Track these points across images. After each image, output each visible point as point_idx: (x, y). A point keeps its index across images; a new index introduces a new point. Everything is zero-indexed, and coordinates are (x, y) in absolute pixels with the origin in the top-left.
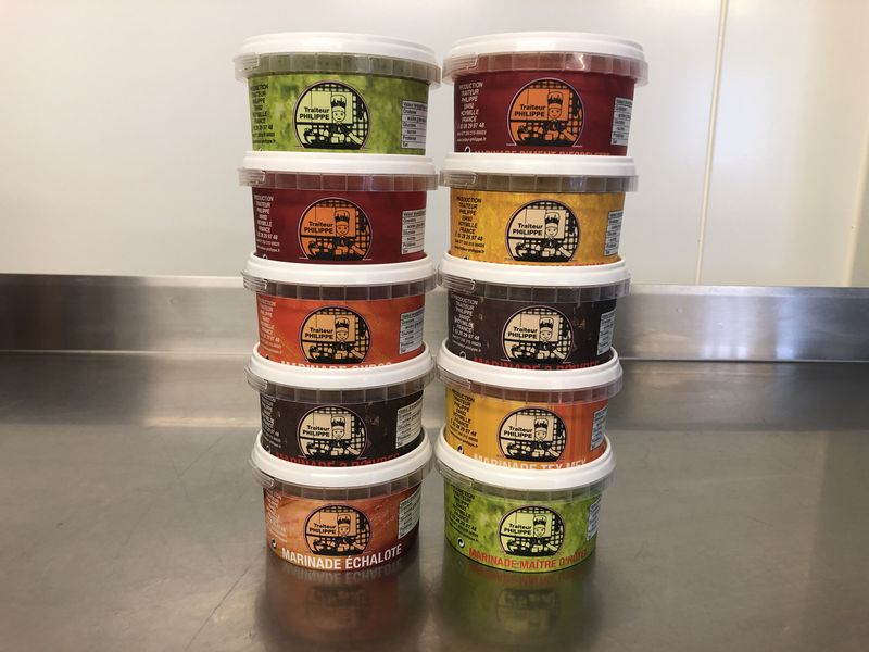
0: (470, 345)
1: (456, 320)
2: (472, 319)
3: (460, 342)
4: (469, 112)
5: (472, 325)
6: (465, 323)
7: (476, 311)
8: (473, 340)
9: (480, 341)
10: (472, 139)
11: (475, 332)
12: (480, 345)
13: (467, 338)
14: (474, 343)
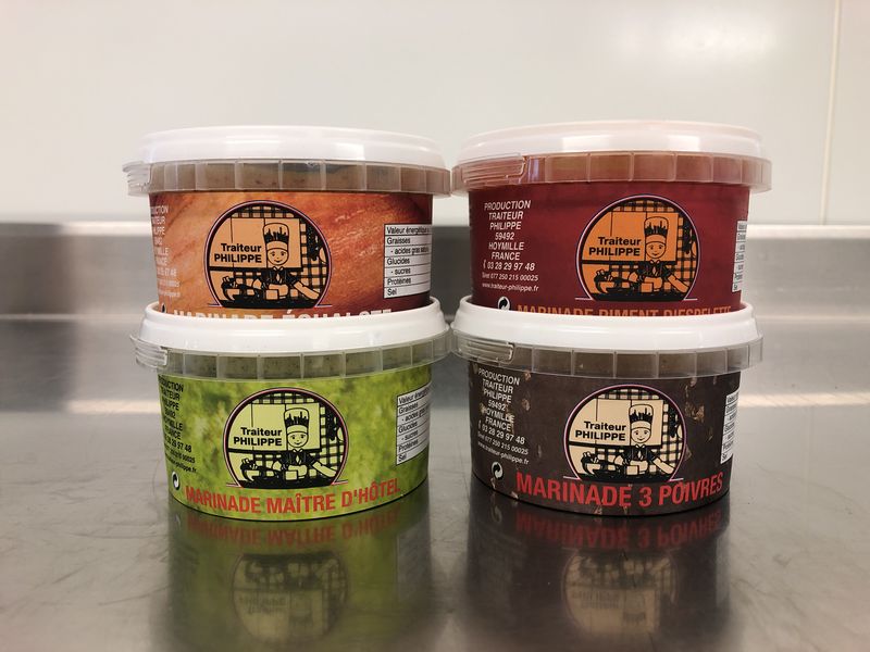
0: (509, 452)
1: (484, 410)
2: (511, 409)
3: (490, 445)
4: (505, 246)
5: (511, 418)
6: (498, 415)
7: (518, 393)
8: (513, 443)
9: (525, 446)
10: (511, 288)
11: (517, 430)
12: (525, 452)
13: (503, 440)
14: (515, 449)
